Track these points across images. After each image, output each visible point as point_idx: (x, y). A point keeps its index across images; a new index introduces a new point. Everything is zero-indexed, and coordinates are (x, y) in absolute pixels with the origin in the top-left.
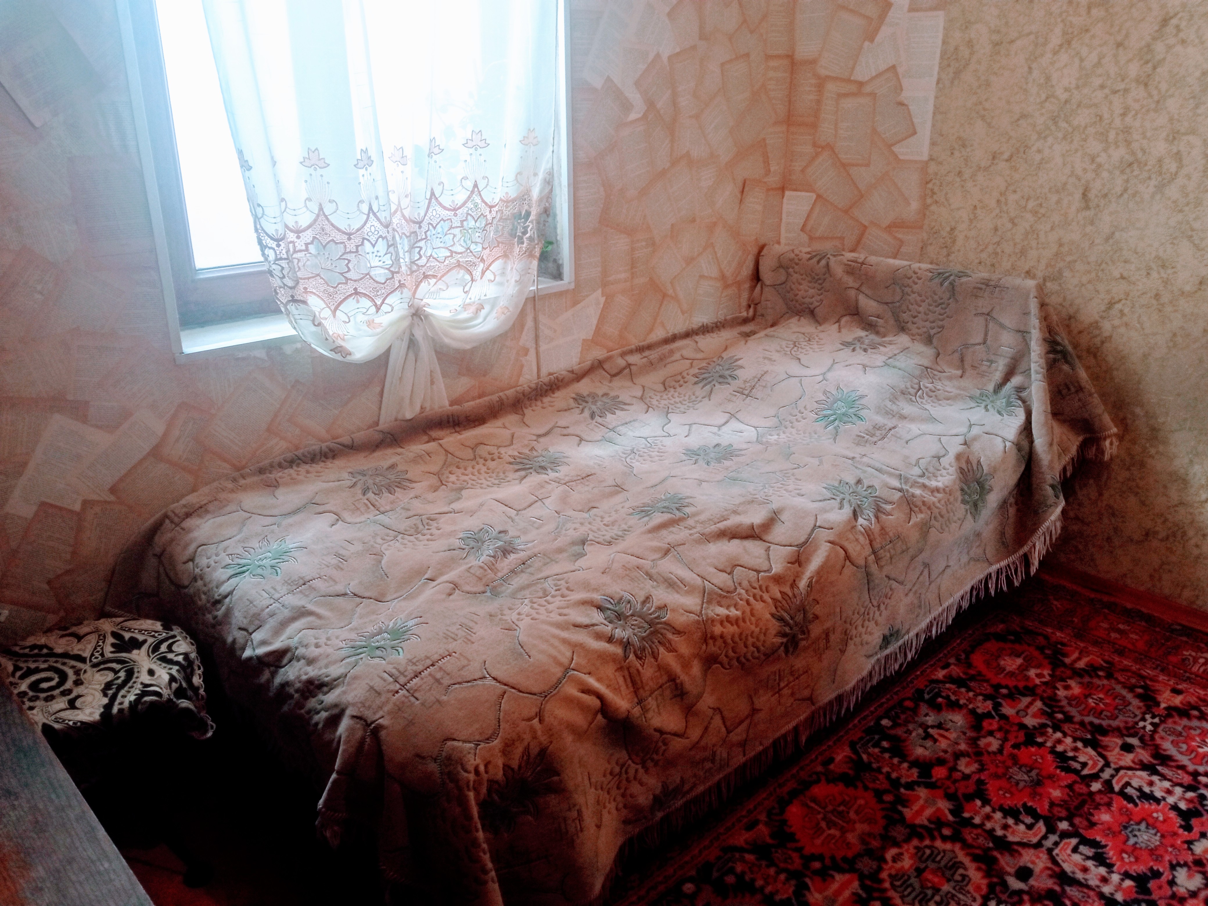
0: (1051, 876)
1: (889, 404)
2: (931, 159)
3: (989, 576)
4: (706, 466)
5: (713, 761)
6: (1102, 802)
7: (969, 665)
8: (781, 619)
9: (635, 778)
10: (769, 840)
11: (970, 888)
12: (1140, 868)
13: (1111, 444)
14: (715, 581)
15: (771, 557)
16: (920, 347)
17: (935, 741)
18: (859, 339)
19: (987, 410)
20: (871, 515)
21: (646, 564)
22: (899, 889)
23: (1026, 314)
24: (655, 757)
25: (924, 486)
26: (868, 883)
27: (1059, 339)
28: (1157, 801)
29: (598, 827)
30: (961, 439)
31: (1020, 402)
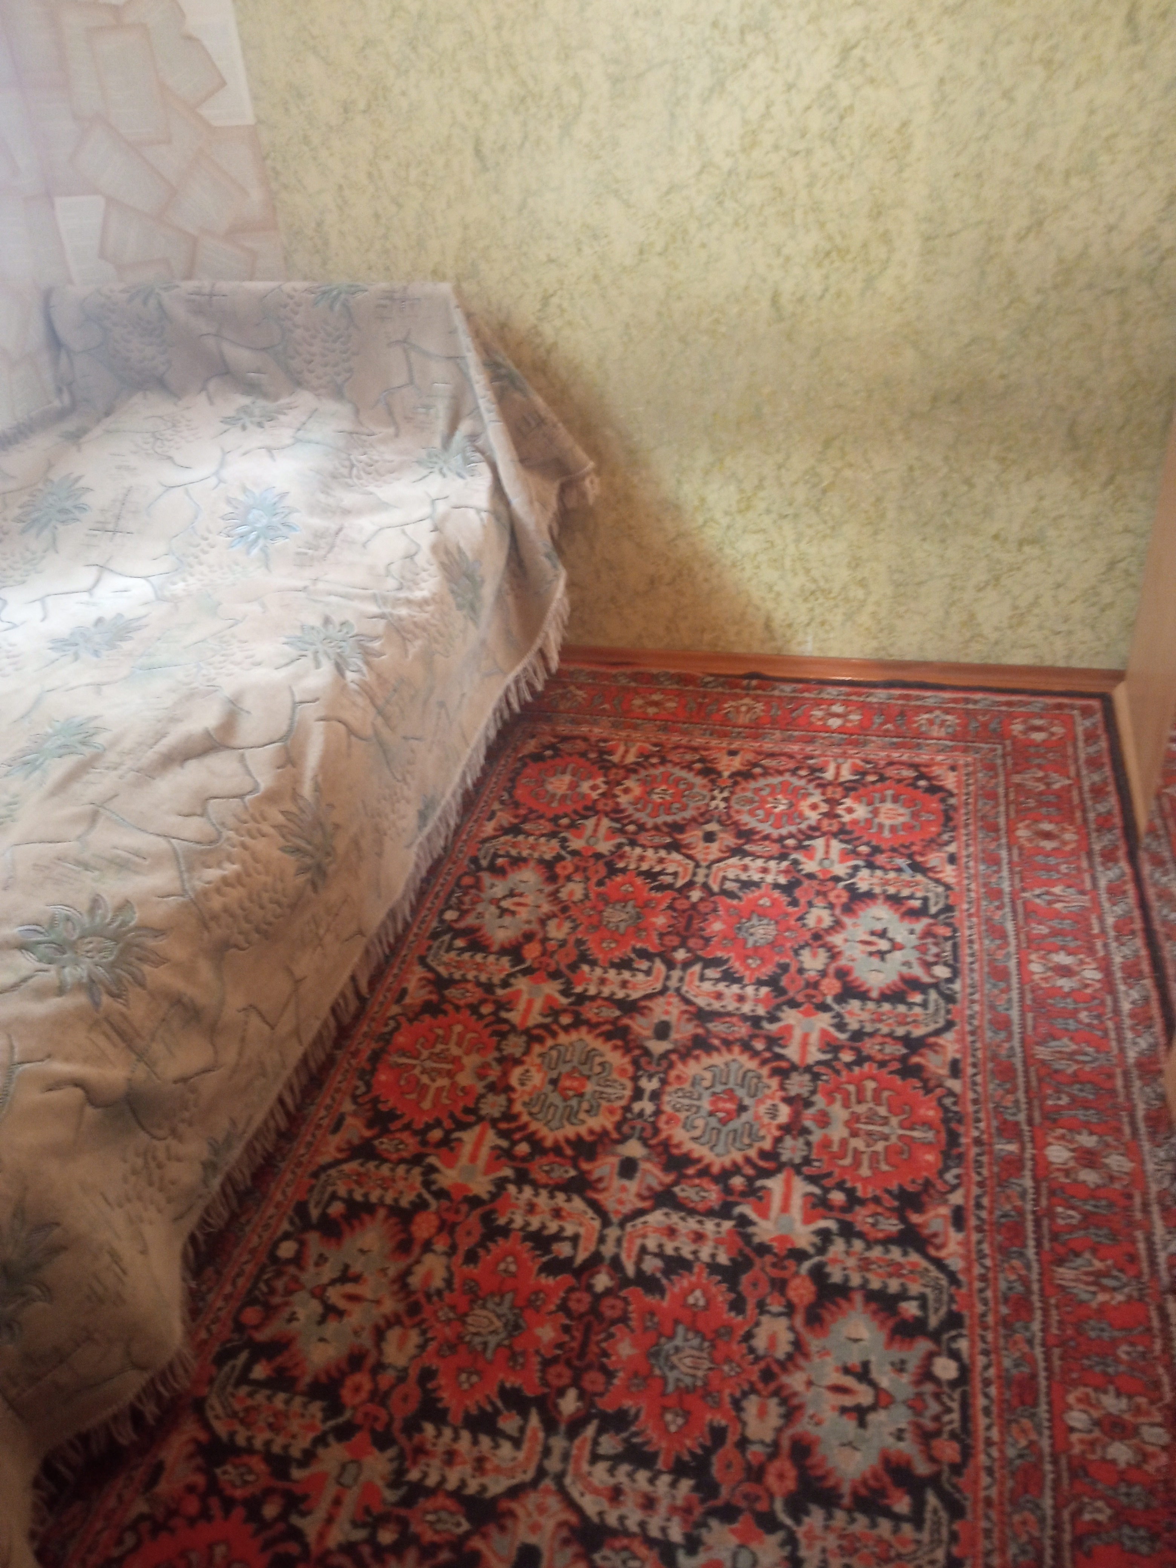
0: (689, 1020)
1: (322, 497)
2: (260, 121)
3: (508, 689)
4: (95, 659)
5: (264, 1074)
6: (707, 910)
7: (517, 805)
8: (297, 850)
9: (169, 1159)
10: (367, 1133)
11: (615, 1076)
12: (768, 970)
13: (592, 482)
14: (186, 834)
15: (252, 768)
16: (330, 405)
17: (513, 913)
18: (245, 410)
19: (444, 476)
20: (360, 663)
21: (70, 847)
22: (540, 1116)
23: (453, 332)
24: (186, 1115)
25: (409, 602)
26: (504, 1126)
27: (499, 359)
28: (756, 885)
29: (144, 1252)
30: (427, 525)
31: (478, 455)
